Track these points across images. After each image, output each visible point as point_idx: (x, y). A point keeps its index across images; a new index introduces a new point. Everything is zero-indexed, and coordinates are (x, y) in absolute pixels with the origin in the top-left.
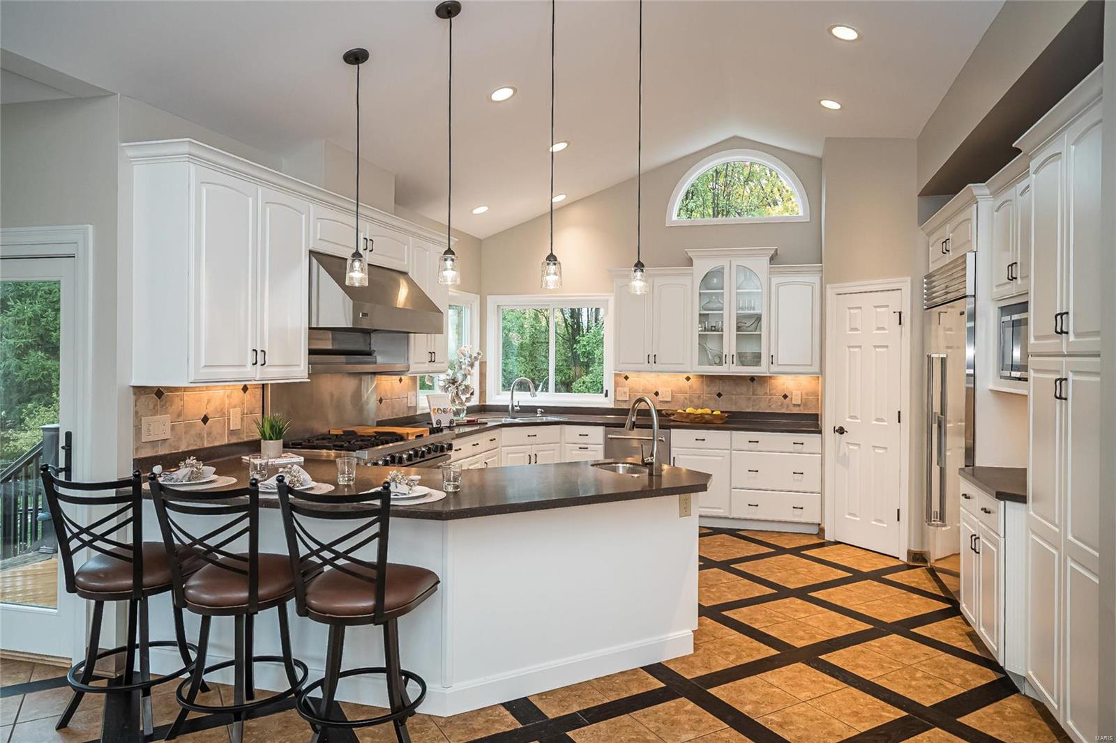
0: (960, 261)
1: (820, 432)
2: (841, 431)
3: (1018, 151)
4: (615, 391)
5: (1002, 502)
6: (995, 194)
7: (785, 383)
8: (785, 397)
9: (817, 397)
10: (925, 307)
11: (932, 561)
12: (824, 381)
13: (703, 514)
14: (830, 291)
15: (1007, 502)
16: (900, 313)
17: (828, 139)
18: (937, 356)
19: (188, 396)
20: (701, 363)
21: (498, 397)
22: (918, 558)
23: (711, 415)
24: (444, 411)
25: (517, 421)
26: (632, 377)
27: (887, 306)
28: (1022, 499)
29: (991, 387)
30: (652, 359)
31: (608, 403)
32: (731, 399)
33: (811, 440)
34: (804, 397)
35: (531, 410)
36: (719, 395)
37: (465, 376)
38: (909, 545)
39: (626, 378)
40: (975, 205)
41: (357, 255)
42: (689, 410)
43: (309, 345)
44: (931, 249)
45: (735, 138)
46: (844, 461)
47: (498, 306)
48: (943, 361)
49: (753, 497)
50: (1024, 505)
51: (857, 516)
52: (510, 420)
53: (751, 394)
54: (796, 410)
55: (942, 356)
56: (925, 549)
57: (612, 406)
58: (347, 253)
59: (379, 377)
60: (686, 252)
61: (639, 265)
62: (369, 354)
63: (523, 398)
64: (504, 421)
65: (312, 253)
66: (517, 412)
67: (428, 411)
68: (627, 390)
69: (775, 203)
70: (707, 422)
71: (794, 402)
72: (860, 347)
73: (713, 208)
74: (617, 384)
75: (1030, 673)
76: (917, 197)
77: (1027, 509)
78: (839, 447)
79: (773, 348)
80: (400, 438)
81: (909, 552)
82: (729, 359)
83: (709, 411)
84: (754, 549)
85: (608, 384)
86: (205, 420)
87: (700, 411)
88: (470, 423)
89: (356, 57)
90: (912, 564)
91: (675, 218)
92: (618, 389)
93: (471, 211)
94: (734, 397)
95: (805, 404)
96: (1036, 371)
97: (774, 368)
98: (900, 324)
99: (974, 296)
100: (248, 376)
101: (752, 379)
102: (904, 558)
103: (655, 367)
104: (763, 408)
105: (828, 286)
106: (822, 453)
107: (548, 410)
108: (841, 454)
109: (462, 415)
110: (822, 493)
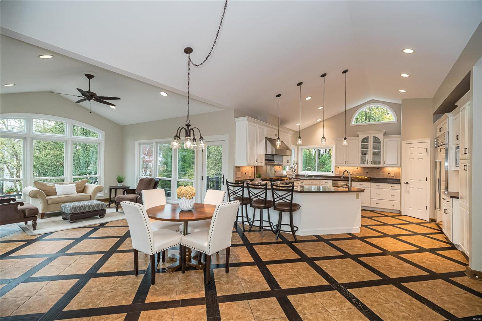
0: (444, 134)
1: (400, 184)
2: (407, 183)
3: (457, 106)
4: (335, 171)
5: (452, 199)
6: (454, 115)
7: (389, 170)
8: (389, 174)
9: (400, 175)
10: (435, 147)
11: (438, 222)
12: (401, 169)
13: (362, 205)
14: (403, 143)
15: (453, 199)
16: (427, 149)
17: (402, 99)
18: (438, 161)
19: (243, 168)
20: (361, 164)
21: (301, 172)
22: (433, 221)
23: (364, 178)
24: (290, 175)
25: (307, 178)
26: (340, 167)
27: (423, 147)
28: (458, 198)
29: (454, 169)
30: (346, 162)
31: (333, 175)
32: (371, 174)
33: (397, 186)
34: (395, 174)
35: (311, 176)
36: (367, 173)
37: (295, 166)
38: (430, 217)
39: (338, 168)
40: (448, 119)
41: (278, 138)
42: (357, 177)
43: (265, 158)
44: (437, 130)
45: (372, 100)
46: (408, 192)
47: (302, 149)
48: (440, 162)
49: (378, 201)
50: (458, 199)
51: (412, 208)
52: (305, 178)
53: (377, 172)
54: (392, 178)
55: (439, 161)
56: (435, 218)
57: (334, 175)
58: (276, 138)
59: (275, 166)
60: (357, 133)
61: (345, 139)
62: (273, 160)
63: (309, 173)
64: (304, 178)
65: (265, 138)
66: (307, 176)
67: (286, 175)
68: (338, 171)
69: (388, 114)
70: (363, 180)
71: (392, 175)
72: (413, 159)
73: (365, 117)
74: (335, 170)
75: (460, 243)
76: (432, 115)
77: (459, 201)
78: (406, 188)
79: (384, 159)
80: (283, 180)
81: (430, 219)
82: (370, 163)
83: (364, 177)
84: (378, 215)
85: (333, 169)
86: (246, 173)
87: (361, 177)
88: (296, 178)
89: (279, 96)
90: (430, 222)
91: (353, 123)
92: (336, 171)
93: (296, 125)
94: (372, 174)
95: (395, 176)
96: (461, 164)
97: (385, 165)
98: (427, 152)
99: (448, 144)
100: (255, 164)
101: (378, 168)
102: (428, 220)
103: (347, 165)
104: (381, 177)
105: (403, 141)
106: (401, 190)
107: (316, 176)
108: (407, 190)
109: (294, 176)
110: (400, 201)
